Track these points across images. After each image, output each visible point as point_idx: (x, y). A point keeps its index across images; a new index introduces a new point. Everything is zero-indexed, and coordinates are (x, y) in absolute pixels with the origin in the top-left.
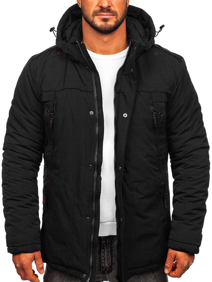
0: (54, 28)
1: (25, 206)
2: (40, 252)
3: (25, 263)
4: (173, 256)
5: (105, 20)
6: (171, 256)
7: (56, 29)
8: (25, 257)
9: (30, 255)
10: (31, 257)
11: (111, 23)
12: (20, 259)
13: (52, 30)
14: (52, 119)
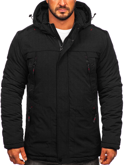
0: (31, 15)
1: (14, 120)
2: (23, 147)
3: (15, 155)
4: (105, 152)
5: (63, 13)
6: (103, 152)
7: (32, 16)
8: (15, 151)
9: (18, 150)
10: (18, 151)
11: (66, 14)
12: (12, 152)
13: (30, 16)
14: (34, 68)
